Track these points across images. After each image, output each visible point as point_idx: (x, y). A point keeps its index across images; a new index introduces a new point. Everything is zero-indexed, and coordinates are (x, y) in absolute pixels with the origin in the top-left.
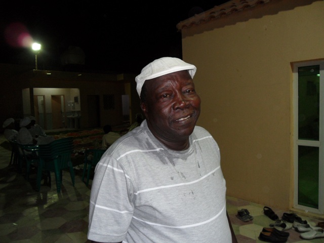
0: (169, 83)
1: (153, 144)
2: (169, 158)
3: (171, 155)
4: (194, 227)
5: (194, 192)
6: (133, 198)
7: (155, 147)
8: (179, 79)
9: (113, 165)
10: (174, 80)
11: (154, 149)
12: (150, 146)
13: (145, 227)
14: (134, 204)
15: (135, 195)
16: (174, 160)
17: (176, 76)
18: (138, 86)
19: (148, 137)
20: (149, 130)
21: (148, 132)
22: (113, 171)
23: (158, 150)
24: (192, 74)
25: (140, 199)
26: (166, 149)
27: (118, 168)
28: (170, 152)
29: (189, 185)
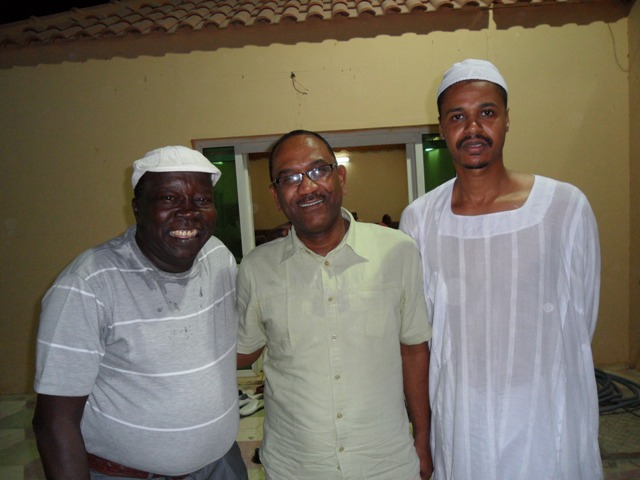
0: (178, 184)
1: (139, 262)
2: (158, 282)
3: (162, 278)
4: (181, 376)
5: (188, 329)
6: (106, 334)
7: (141, 265)
8: (194, 183)
9: (78, 287)
10: (186, 182)
11: (140, 268)
12: (132, 265)
13: (114, 376)
14: (106, 341)
15: (109, 329)
16: (167, 285)
17: (190, 178)
18: (134, 175)
19: (131, 251)
20: (135, 243)
21: (132, 245)
22: (80, 294)
23: (145, 270)
24: (215, 179)
25: (114, 334)
26: (156, 269)
27: (86, 291)
28: (162, 274)
29: (183, 320)
